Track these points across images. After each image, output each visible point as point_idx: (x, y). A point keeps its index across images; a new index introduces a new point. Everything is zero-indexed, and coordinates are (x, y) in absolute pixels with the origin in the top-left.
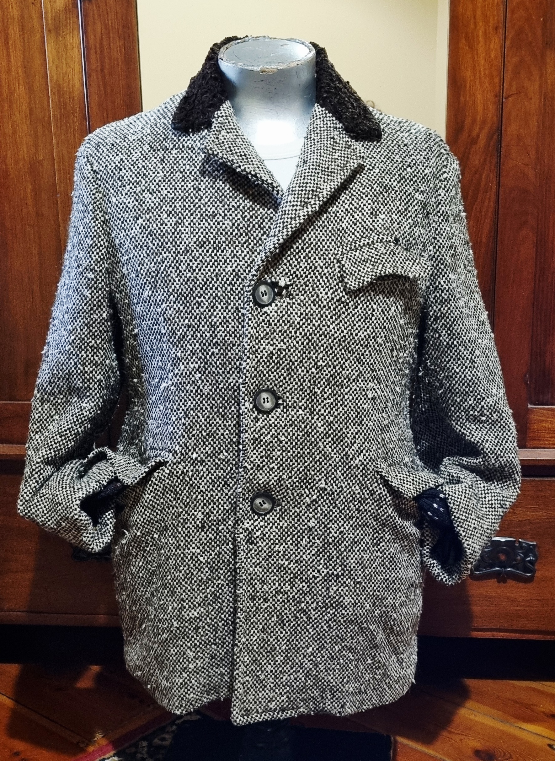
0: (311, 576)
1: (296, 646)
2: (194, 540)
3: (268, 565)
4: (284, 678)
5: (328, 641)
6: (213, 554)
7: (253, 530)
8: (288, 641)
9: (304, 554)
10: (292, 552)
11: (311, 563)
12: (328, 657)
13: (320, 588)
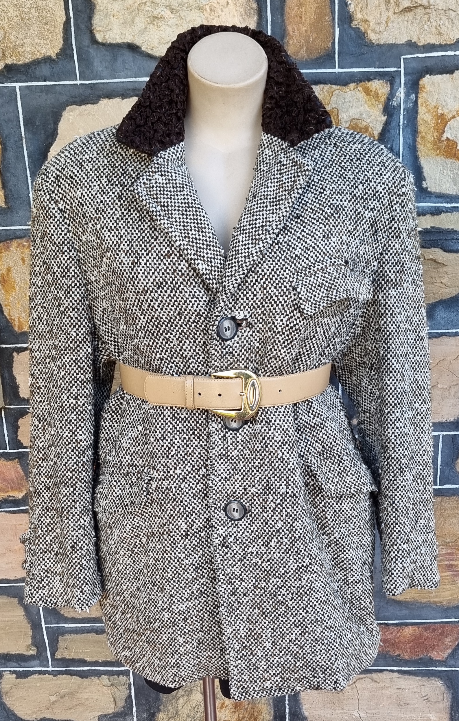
0: (283, 572)
1: (281, 632)
2: (179, 546)
3: (244, 565)
4: (275, 661)
5: (309, 626)
6: (197, 557)
7: (227, 536)
8: (272, 629)
9: (274, 553)
10: (263, 552)
11: (282, 560)
12: (312, 640)
13: (293, 580)
